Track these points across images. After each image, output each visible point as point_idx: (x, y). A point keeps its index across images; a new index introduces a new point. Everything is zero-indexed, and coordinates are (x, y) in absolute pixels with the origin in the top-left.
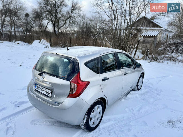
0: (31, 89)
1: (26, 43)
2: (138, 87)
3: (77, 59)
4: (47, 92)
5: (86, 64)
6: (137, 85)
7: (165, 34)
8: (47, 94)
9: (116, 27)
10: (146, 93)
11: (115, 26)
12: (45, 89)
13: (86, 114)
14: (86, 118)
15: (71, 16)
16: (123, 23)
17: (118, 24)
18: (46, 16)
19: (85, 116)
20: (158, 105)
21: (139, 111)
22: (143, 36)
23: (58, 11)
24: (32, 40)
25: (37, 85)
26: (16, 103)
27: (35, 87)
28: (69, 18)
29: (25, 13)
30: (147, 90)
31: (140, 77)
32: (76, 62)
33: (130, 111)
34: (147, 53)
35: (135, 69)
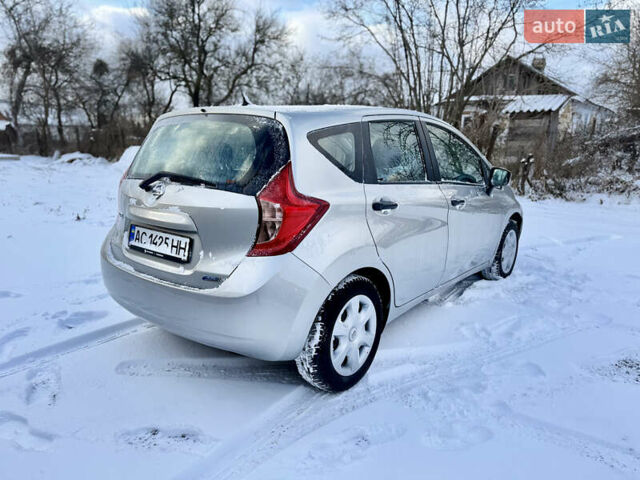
0: (116, 250)
1: (100, 159)
2: (500, 263)
3: (279, 118)
4: (173, 246)
5: (314, 138)
6: (499, 259)
7: (587, 116)
8: (174, 255)
9: (413, 86)
10: (530, 287)
11: (408, 81)
12: (164, 235)
13: (316, 321)
14: (317, 336)
15: (253, 65)
16: (437, 76)
17: (419, 74)
18: (168, 66)
19: (314, 327)
20: (577, 316)
21: (509, 334)
22: (507, 112)
23: (207, 48)
24: (118, 146)
25: (137, 228)
26: (64, 318)
27: (131, 237)
28: (245, 72)
29: (94, 60)
30: (532, 278)
31: (509, 228)
32: (278, 129)
33: (477, 335)
34: (526, 169)
35: (488, 192)
